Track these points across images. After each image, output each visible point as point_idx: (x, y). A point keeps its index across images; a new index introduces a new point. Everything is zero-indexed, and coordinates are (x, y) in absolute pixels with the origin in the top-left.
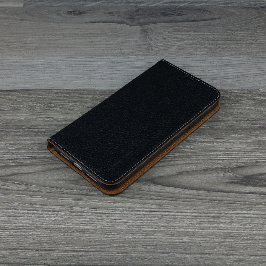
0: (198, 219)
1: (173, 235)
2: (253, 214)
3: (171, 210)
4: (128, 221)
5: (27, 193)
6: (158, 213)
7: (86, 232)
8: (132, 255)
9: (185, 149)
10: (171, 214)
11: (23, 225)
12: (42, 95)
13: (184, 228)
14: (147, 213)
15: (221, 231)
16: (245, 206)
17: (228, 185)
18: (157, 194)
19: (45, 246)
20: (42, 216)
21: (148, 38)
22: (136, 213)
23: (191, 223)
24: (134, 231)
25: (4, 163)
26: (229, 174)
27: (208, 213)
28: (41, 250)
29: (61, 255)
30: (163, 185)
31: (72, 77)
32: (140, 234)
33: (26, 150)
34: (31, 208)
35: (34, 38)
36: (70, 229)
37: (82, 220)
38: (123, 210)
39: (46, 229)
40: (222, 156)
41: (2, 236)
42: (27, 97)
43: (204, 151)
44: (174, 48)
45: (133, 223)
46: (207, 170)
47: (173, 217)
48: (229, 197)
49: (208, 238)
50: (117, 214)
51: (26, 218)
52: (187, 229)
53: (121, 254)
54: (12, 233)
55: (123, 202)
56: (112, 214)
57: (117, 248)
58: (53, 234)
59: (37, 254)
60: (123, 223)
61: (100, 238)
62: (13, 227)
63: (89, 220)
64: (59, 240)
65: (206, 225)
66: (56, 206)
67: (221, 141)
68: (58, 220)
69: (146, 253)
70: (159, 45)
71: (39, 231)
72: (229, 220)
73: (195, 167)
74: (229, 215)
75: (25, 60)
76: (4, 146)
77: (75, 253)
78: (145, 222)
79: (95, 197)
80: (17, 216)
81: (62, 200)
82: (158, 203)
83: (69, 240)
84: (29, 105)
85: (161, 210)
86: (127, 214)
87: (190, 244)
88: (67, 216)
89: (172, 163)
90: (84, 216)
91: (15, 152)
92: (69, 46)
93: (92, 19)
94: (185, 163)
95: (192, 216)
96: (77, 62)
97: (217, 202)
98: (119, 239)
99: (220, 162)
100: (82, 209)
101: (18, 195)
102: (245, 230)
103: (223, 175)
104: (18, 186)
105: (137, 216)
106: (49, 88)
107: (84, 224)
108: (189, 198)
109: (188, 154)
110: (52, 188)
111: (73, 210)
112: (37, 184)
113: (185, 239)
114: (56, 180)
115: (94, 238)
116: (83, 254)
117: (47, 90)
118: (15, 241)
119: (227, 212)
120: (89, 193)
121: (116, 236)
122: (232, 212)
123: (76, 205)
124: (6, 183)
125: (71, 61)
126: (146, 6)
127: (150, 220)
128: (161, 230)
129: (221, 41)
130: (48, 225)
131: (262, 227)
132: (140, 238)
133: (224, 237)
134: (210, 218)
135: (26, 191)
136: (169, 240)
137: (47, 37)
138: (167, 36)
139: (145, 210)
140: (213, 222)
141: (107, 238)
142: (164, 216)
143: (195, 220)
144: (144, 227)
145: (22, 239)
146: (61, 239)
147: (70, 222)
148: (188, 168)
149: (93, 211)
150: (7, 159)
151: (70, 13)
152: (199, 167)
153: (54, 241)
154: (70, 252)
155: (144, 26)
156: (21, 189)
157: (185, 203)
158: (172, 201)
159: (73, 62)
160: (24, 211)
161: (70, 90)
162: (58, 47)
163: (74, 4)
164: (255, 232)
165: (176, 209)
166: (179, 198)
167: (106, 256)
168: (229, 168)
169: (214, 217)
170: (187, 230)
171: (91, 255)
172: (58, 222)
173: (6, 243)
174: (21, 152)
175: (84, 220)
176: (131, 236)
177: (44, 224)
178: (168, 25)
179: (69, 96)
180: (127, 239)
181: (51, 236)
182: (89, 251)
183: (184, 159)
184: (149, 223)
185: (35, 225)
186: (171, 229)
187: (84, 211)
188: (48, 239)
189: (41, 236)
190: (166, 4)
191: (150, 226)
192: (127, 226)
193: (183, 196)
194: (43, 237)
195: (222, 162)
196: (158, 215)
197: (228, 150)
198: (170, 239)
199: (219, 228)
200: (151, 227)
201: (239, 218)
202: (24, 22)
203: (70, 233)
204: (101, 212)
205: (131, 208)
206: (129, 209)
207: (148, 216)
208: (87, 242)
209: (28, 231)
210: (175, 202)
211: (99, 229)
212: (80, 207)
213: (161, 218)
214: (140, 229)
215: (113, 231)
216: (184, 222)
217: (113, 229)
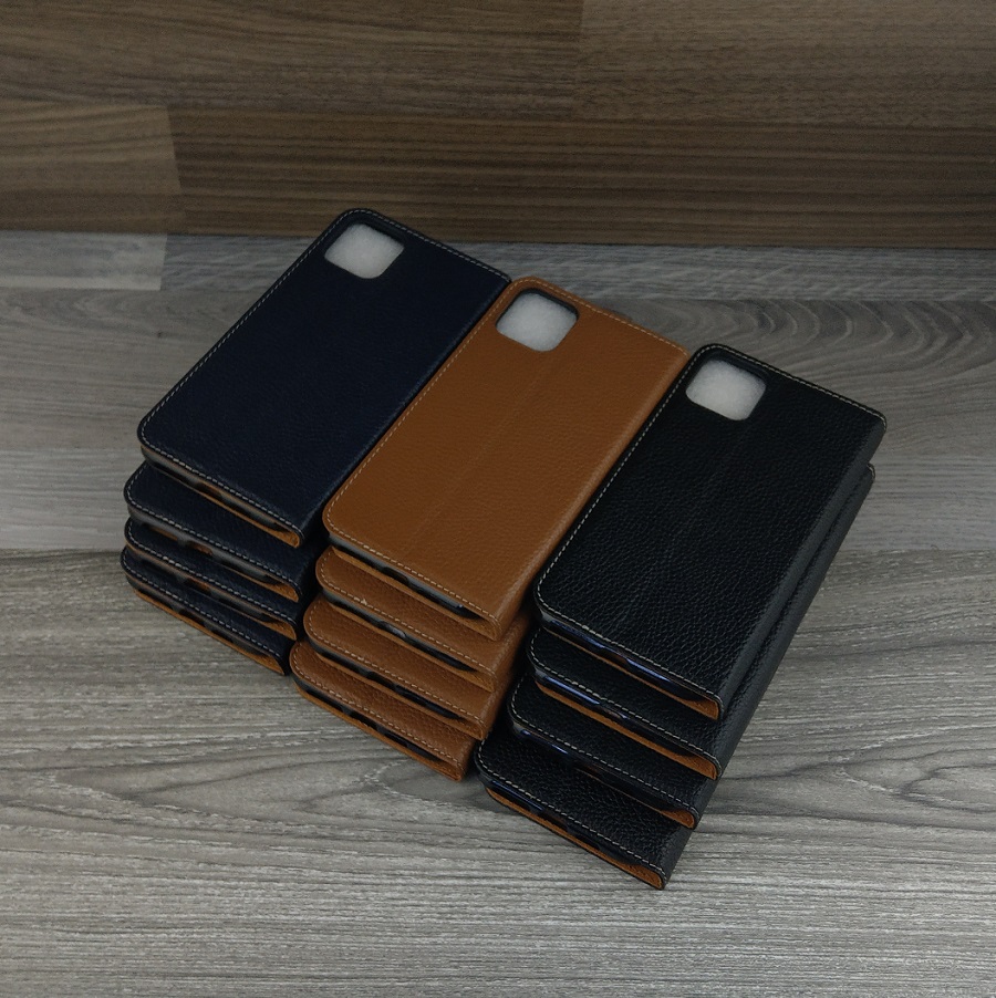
0: (567, 896)
1: (514, 936)
2: (683, 882)
3: (512, 875)
4: (421, 902)
5: (199, 834)
6: (484, 882)
7: (331, 932)
8: (429, 983)
10: (512, 883)
11: (195, 915)
13: (539, 917)
14: (462, 882)
15: (615, 923)
18: (484, 832)
19: (245, 967)
20: (236, 893)
22: (438, 882)
23: (554, 907)
24: (432, 927)
25: (146, 757)
27: (589, 881)
28: (238, 976)
29: (281, 987)
32: (446, 934)
33: (192, 722)
36: (298, 923)
37: (323, 901)
38: (411, 875)
39: (245, 924)
41: (153, 945)
45: (431, 906)
47: (515, 890)
49: (588, 940)
50: (396, 885)
51: (201, 898)
52: (544, 920)
53: (406, 984)
54: (173, 936)
55: (410, 856)
56: (386, 884)
57: (397, 968)
58: (263, 937)
59: (230, 985)
60: (410, 908)
61: (362, 945)
62: (176, 922)
63: (337, 901)
64: (276, 951)
65: (582, 909)
66: (266, 868)
68: (271, 903)
69: (457, 979)
71: (232, 929)
72: (632, 898)
76: (144, 711)
77: (309, 983)
78: (458, 903)
79: (350, 844)
80: (181, 894)
81: (277, 853)
82: (485, 857)
83: (297, 950)
85: (491, 874)
86: (420, 885)
87: (548, 956)
88: (290, 892)
90: (326, 892)
91: (168, 726)
95: (556, 889)
98: (402, 947)
100: (323, 875)
101: (181, 841)
102: (662, 922)
104: (180, 816)
105: (440, 889)
107: (327, 910)
108: (552, 845)
110: (256, 821)
111: (302, 878)
112: (222, 813)
113: (539, 945)
114: (263, 802)
115: (349, 945)
116: (327, 984)
118: (181, 955)
120: (338, 833)
121: (395, 939)
123: (310, 865)
124: (151, 810)
127: (467, 901)
128: (490, 922)
130: (249, 914)
131: (698, 913)
132: (446, 943)
133: (619, 939)
134: (592, 892)
135: (200, 830)
136: (506, 948)
139: (458, 873)
140: (599, 901)
141: (377, 946)
142: (496, 889)
143: (561, 898)
144: (453, 916)
145: (195, 950)
146: (280, 950)
147: (297, 906)
149: (346, 879)
150: (150, 745)
153: (263, 954)
154: (299, 979)
156: (187, 824)
157: (542, 855)
158: (516, 852)
160: (197, 882)
165: (523, 871)
169: (602, 890)
170: (544, 923)
172: (271, 906)
173: (162, 961)
174: (181, 726)
175: (327, 900)
176: (427, 939)
177: (241, 911)
180: (418, 946)
181: (257, 941)
184: (466, 906)
185: (222, 916)
186: (511, 922)
187: (326, 879)
188: (250, 949)
189: (236, 943)
191: (467, 913)
192: (418, 914)
193: (539, 837)
194: (241, 944)
196: (485, 886)
199: (609, 918)
200: (468, 916)
203: (298, 933)
204: (363, 880)
205: (429, 870)
206: (423, 872)
207: (462, 889)
208: (335, 955)
209: (207, 930)
210: (522, 853)
211: (358, 923)
212: (319, 870)
213: (490, 895)
214: (446, 921)
215: (388, 926)
216: (539, 904)
217: (390, 922)
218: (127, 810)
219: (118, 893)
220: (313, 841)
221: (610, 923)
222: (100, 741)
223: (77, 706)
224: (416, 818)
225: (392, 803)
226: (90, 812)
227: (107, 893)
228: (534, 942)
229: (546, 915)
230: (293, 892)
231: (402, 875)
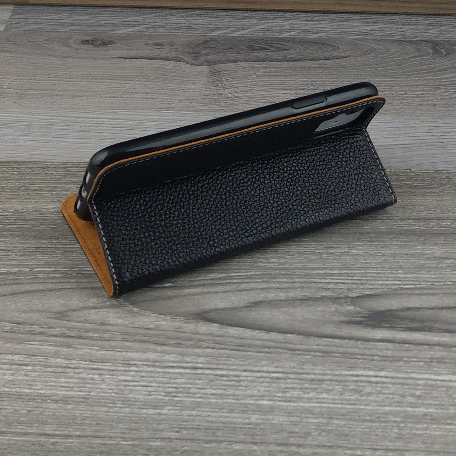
0: (281, 384)
1: (231, 411)
2: (386, 377)
3: (232, 367)
4: (151, 384)
6: (208, 372)
7: (68, 402)
8: (151, 443)
9: (269, 263)
10: (232, 373)
12: (19, 170)
13: (255, 398)
14: (187, 371)
15: (324, 405)
16: (372, 363)
17: (344, 326)
18: (210, 338)
21: (220, 85)
22: (167, 370)
23: (269, 391)
24: (158, 403)
26: (346, 307)
27: (301, 373)
29: (17, 440)
30: (222, 323)
31: (76, 143)
32: (170, 407)
35: (16, 79)
36: (40, 395)
37: (64, 380)
38: (144, 365)
40: (337, 276)
43: (304, 268)
44: (264, 101)
45: (159, 387)
46: (306, 300)
47: (235, 378)
48: (342, 347)
49: (298, 416)
50: (131, 371)
52: (259, 400)
53: (131, 443)
55: (145, 351)
56: (121, 371)
57: (124, 431)
58: (7, 404)
60: (140, 388)
61: (93, 413)
63: (76, 381)
64: (16, 414)
65: (296, 393)
66: (18, 356)
67: (336, 252)
68: (18, 380)
69: (177, 441)
70: (238, 96)
72: (340, 387)
73: (285, 294)
74: (340, 378)
77: (43, 439)
78: (183, 386)
79: (94, 342)
81: (30, 346)
82: (210, 355)
83: (35, 414)
85: (214, 366)
86: (150, 372)
87: (262, 426)
88: (36, 373)
89: (243, 286)
90: (68, 374)
92: (77, 94)
93: (125, 53)
94: (266, 286)
95: (272, 378)
96: (88, 120)
97: (320, 354)
98: (129, 415)
99: (331, 286)
100: (67, 362)
102: (368, 405)
103: (334, 309)
105: (168, 376)
106: (32, 160)
107: (66, 387)
108: (269, 348)
109: (273, 272)
110: (15, 325)
111: (48, 364)
113: (254, 418)
114: (24, 312)
115: (82, 412)
116: (58, 440)
117: (29, 162)
119: (337, 373)
120: (84, 334)
121: (124, 409)
122: (347, 373)
123: (57, 355)
125: (79, 117)
126: (221, 35)
127: (191, 384)
128: (210, 400)
131: (400, 399)
132: (169, 414)
133: (329, 417)
134: (303, 382)
136: (224, 420)
137: (41, 79)
138: (254, 81)
139: (185, 365)
140: (310, 389)
141: (108, 414)
142: (218, 377)
143: (275, 385)
144: (178, 395)
146: (20, 414)
147: (41, 383)
148: (271, 296)
149: (85, 366)
151: (86, 42)
152: (292, 294)
153: (5, 416)
154: (33, 436)
155: (215, 65)
157: (260, 354)
158: (237, 352)
159: (82, 119)
161: (70, 164)
162: (57, 95)
163: (93, 28)
164: (387, 408)
165: (242, 365)
166: (250, 346)
167: (102, 444)
168: (348, 297)
169: (312, 380)
170: (260, 402)
171: (72, 443)
172: (17, 382)
175: (68, 380)
176: (152, 410)
178: (257, 64)
179: (67, 173)
180: (144, 416)
182: (70, 436)
183: (265, 280)
184: (190, 388)
186: (230, 401)
187: (69, 365)
190: (257, 34)
191: (191, 393)
192: (147, 393)
193: (258, 343)
195: (335, 287)
196: (207, 374)
197: (347, 268)
198: (226, 417)
199: (319, 400)
201: (359, 384)
203: (38, 402)
204: (101, 367)
205: (160, 362)
206: (154, 363)
207: (188, 376)
208: (69, 419)
210: (242, 353)
211: (94, 397)
212: (63, 359)
213: (212, 381)
214: (171, 398)
215: (119, 400)
216: (256, 388)
217: (120, 397)
220: (62, 339)
221: (319, 405)
224: (152, 326)
225: (132, 316)
228: (250, 416)
229: (262, 397)
230: (38, 373)
231: (135, 364)
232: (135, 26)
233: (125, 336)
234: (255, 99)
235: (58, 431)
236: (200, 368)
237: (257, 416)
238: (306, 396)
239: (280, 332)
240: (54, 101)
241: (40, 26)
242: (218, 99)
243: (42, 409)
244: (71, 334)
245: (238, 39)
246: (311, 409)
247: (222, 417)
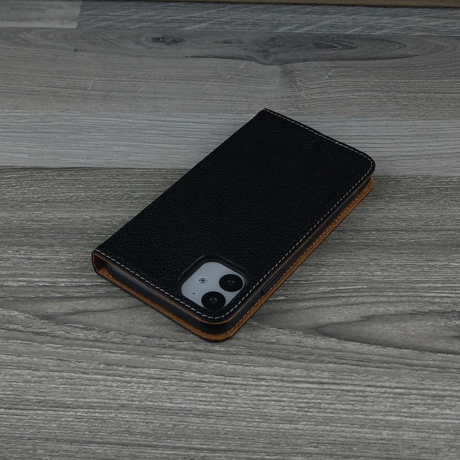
0: (406, 400)
1: (363, 427)
3: (356, 383)
4: (283, 399)
5: (101, 345)
6: (334, 387)
7: (208, 417)
9: (374, 276)
10: (357, 388)
11: (97, 400)
12: (119, 177)
14: (314, 386)
15: (448, 421)
17: (455, 341)
18: (331, 353)
19: (138, 439)
20: (130, 386)
21: (294, 86)
22: (295, 385)
23: (394, 407)
24: (293, 417)
25: (59, 293)
26: (455, 321)
27: (422, 389)
28: (132, 445)
29: (168, 454)
30: (340, 337)
31: (167, 148)
32: (305, 423)
34: (111, 372)
35: (98, 80)
36: (181, 409)
37: (201, 394)
38: (272, 379)
39: (138, 408)
40: (441, 290)
41: (63, 419)
42: (92, 180)
43: (407, 281)
44: (341, 104)
45: (291, 402)
46: (415, 314)
47: (361, 394)
48: (457, 362)
49: (426, 432)
50: (262, 385)
51: (102, 388)
52: (387, 415)
53: (273, 457)
54: (79, 414)
55: (271, 366)
56: (253, 385)
57: (266, 445)
58: (152, 418)
59: (126, 451)
60: (273, 402)
61: (235, 427)
62: (81, 404)
63: (213, 395)
64: (163, 428)
65: (420, 409)
66: (154, 369)
67: (436, 265)
68: (158, 394)
69: (317, 456)
70: (314, 99)
71: (126, 411)
73: (394, 308)
75: (84, 118)
76: (58, 264)
77: (192, 453)
78: (313, 401)
79: (222, 356)
80: (86, 385)
81: (163, 360)
82: (333, 370)
83: (181, 429)
84: (97, 194)
85: (339, 382)
86: (280, 386)
87: (394, 442)
88: (174, 387)
89: (353, 300)
90: (203, 389)
91: (76, 273)
92: (158, 96)
93: (196, 52)
94: (374, 300)
95: (396, 394)
96: (174, 124)
97: (437, 370)
99: (437, 300)
100: (200, 376)
101: (86, 349)
103: (444, 324)
104: (85, 332)
105: (297, 390)
106: (129, 167)
107: (204, 401)
108: (388, 363)
109: (380, 286)
110: (145, 338)
111: (183, 378)
112: (118, 331)
113: (385, 434)
114: (151, 325)
115: (223, 427)
116: (207, 454)
117: (126, 168)
118: (86, 428)
119: (456, 389)
120: (211, 348)
121: (262, 424)
123: (189, 369)
124: (63, 327)
125: (165, 121)
126: (287, 31)
127: (320, 399)
128: (341, 416)
129: (423, 94)
130: (141, 401)
132: (305, 429)
133: (455, 433)
134: (426, 398)
135: (100, 341)
136: (358, 435)
137: (121, 80)
138: (327, 82)
139: (311, 380)
140: (433, 404)
141: (247, 428)
142: (344, 392)
143: (400, 401)
144: (310, 410)
145: (96, 425)
146: (166, 428)
147: (180, 397)
148: (381, 310)
149: (218, 380)
150: (63, 285)
151: (157, 40)
152: (401, 309)
153: (153, 430)
154: (184, 450)
155: (286, 65)
156: (91, 337)
157: (380, 370)
158: (358, 367)
159: (168, 123)
160: (99, 377)
161: (165, 170)
162: (139, 97)
163: (161, 25)
165: (365, 380)
166: (370, 361)
168: (455, 311)
169: (434, 396)
170: (388, 418)
171: (219, 457)
172: (158, 396)
173: (70, 432)
174: (87, 274)
175: (204, 394)
176: (289, 425)
177: (135, 399)
178: (328, 64)
180: (282, 430)
181: (148, 421)
182: (216, 450)
184: (319, 403)
185: (119, 402)
186: (360, 416)
187: (203, 379)
188: (142, 426)
189: (130, 421)
190: (322, 30)
191: (322, 408)
192: (281, 407)
193: (376, 358)
194: (135, 422)
195: (441, 301)
196: (334, 390)
197: (449, 281)
198: (359, 432)
199: (443, 416)
200: (323, 410)
202: (81, 53)
203: (180, 416)
204: (233, 381)
205: (287, 377)
206: (282, 378)
207: (316, 391)
208: (212, 433)
209: (107, 411)
210: (363, 368)
211: (231, 412)
212: (197, 373)
213: (339, 396)
214: (304, 413)
215: (256, 415)
216: (382, 404)
217: (257, 412)
218: (44, 326)
219: (35, 382)
220: (191, 353)
221: (445, 421)
222: (25, 281)
223: (8, 259)
224: (274, 341)
225: (254, 330)
226: (16, 326)
227: (27, 381)
228: (381, 431)
229: (389, 413)
230: (176, 387)
231: (264, 379)
232: (200, 22)
233: (250, 351)
234: (332, 101)
235: (205, 445)
236: (327, 383)
237: (387, 431)
238: (430, 411)
239: (395, 347)
240: (138, 104)
241: (110, 23)
242: (295, 101)
243: (186, 424)
244: (199, 348)
245: (304, 36)
246: (437, 424)
247: (355, 432)
